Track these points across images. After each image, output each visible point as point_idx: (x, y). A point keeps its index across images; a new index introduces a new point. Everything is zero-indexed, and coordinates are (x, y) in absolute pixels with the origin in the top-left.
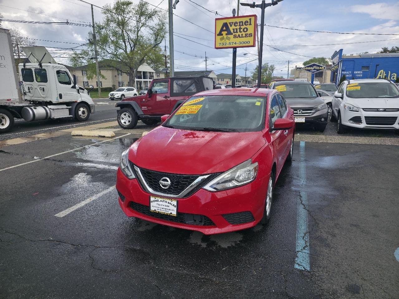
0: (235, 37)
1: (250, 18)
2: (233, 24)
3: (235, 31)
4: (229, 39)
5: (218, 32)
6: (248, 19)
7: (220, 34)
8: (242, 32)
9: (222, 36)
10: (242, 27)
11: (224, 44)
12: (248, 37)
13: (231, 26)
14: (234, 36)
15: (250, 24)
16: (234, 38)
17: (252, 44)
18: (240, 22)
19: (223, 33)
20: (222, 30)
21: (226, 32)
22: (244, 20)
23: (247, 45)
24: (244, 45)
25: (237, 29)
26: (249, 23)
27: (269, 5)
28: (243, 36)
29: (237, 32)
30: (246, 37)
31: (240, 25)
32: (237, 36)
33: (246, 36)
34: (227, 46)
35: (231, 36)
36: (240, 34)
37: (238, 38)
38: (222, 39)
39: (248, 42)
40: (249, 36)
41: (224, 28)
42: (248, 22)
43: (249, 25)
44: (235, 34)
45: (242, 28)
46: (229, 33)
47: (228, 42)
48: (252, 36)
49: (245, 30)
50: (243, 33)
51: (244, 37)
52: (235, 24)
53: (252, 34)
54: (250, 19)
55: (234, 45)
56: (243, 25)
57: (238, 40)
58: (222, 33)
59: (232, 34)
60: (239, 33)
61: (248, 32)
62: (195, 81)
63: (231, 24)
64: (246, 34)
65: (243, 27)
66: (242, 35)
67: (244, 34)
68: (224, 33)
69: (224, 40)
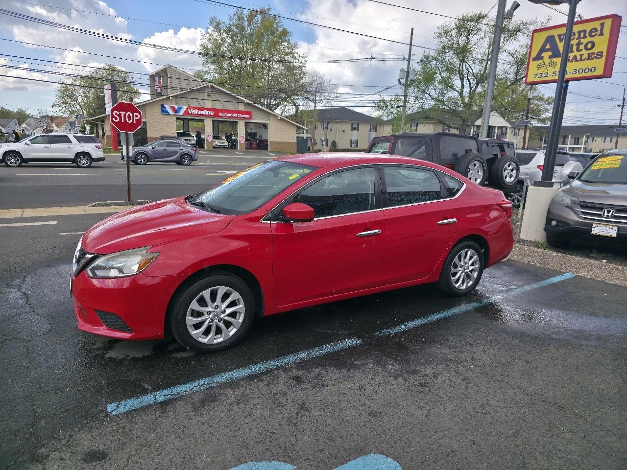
1: (601, 21)
4: (554, 65)
5: (534, 55)
6: (597, 25)
7: (538, 57)
8: (582, 50)
9: (541, 61)
10: (582, 41)
11: (544, 76)
12: (593, 59)
13: (561, 41)
15: (601, 34)
17: (600, 71)
18: (580, 32)
19: (544, 54)
20: (543, 50)
21: (550, 53)
22: (588, 27)
23: (590, 74)
26: (598, 33)
28: (583, 58)
30: (589, 59)
31: (579, 38)
33: (590, 57)
34: (550, 78)
36: (578, 54)
37: (572, 61)
38: (540, 66)
39: (593, 70)
40: (597, 58)
41: (548, 46)
42: (596, 31)
43: (599, 35)
45: (582, 43)
46: (555, 54)
47: (551, 70)
48: (602, 56)
49: (589, 46)
51: (584, 60)
53: (602, 52)
54: (602, 24)
56: (585, 37)
57: (572, 66)
58: (542, 56)
60: (576, 53)
61: (595, 50)
63: (562, 37)
64: (589, 54)
65: (584, 41)
66: (581, 55)
67: (585, 53)
68: (546, 55)
69: (545, 67)
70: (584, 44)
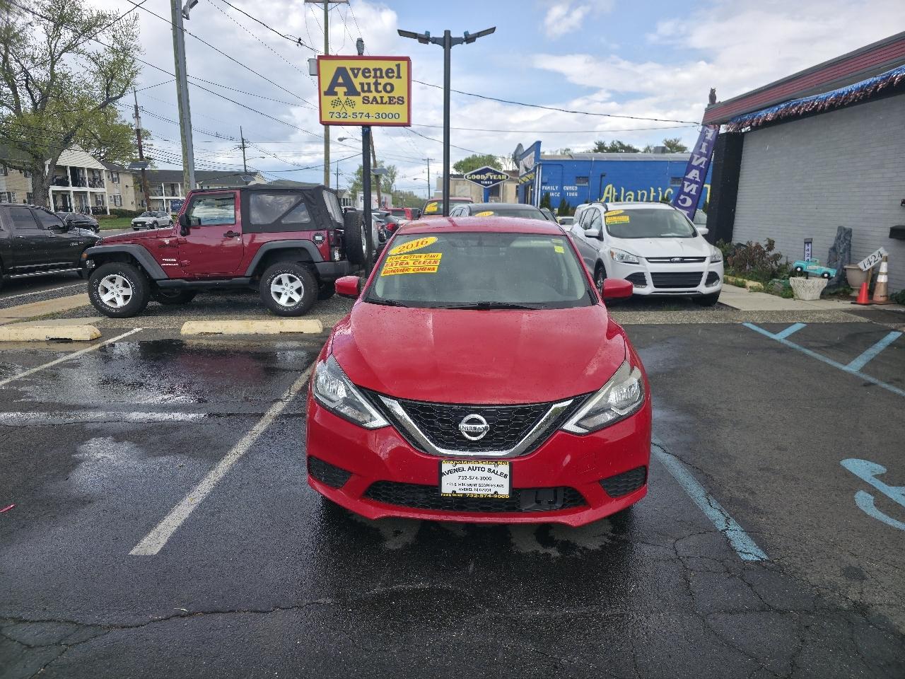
0: (366, 101)
1: (397, 62)
2: (361, 72)
3: (366, 88)
4: (352, 104)
5: (325, 88)
6: (392, 65)
7: (331, 92)
8: (381, 92)
10: (379, 81)
11: (342, 116)
12: (394, 103)
13: (356, 76)
14: (363, 98)
15: (399, 77)
16: (364, 103)
17: (404, 119)
18: (375, 70)
19: (337, 89)
20: (334, 83)
21: (345, 89)
22: (385, 65)
23: (394, 121)
24: (387, 120)
25: (369, 84)
26: (396, 74)
27: (459, 41)
28: (384, 102)
29: (369, 91)
30: (390, 103)
31: (375, 77)
32: (371, 100)
33: (391, 101)
34: (350, 120)
35: (358, 100)
36: (378, 96)
37: (372, 103)
38: (334, 104)
39: (397, 116)
40: (398, 103)
41: (340, 80)
42: (393, 72)
43: (397, 78)
44: (367, 94)
45: (380, 84)
46: (352, 91)
47: (350, 111)
48: (403, 102)
49: (388, 88)
50: (383, 94)
51: (386, 103)
52: (366, 72)
53: (403, 98)
54: (398, 66)
55: (365, 120)
56: (382, 77)
57: (373, 109)
58: (335, 90)
59: (359, 94)
60: (374, 94)
61: (395, 94)
62: (306, 198)
63: (356, 71)
64: (390, 97)
65: (383, 81)
66: (382, 98)
67: (386, 96)
68: (341, 90)
69: (341, 106)
70: (383, 84)
